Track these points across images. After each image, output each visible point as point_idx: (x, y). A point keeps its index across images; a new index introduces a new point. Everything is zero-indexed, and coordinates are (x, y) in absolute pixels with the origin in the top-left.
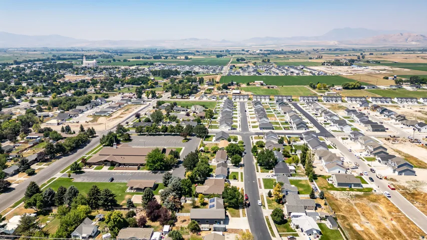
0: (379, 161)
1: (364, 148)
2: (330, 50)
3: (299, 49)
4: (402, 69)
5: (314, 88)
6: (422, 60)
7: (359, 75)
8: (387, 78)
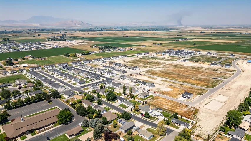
0: (141, 85)
1: (130, 81)
2: (39, 30)
3: (19, 29)
4: (90, 41)
5: (68, 56)
6: (91, 35)
7: (76, 46)
8: (92, 47)
